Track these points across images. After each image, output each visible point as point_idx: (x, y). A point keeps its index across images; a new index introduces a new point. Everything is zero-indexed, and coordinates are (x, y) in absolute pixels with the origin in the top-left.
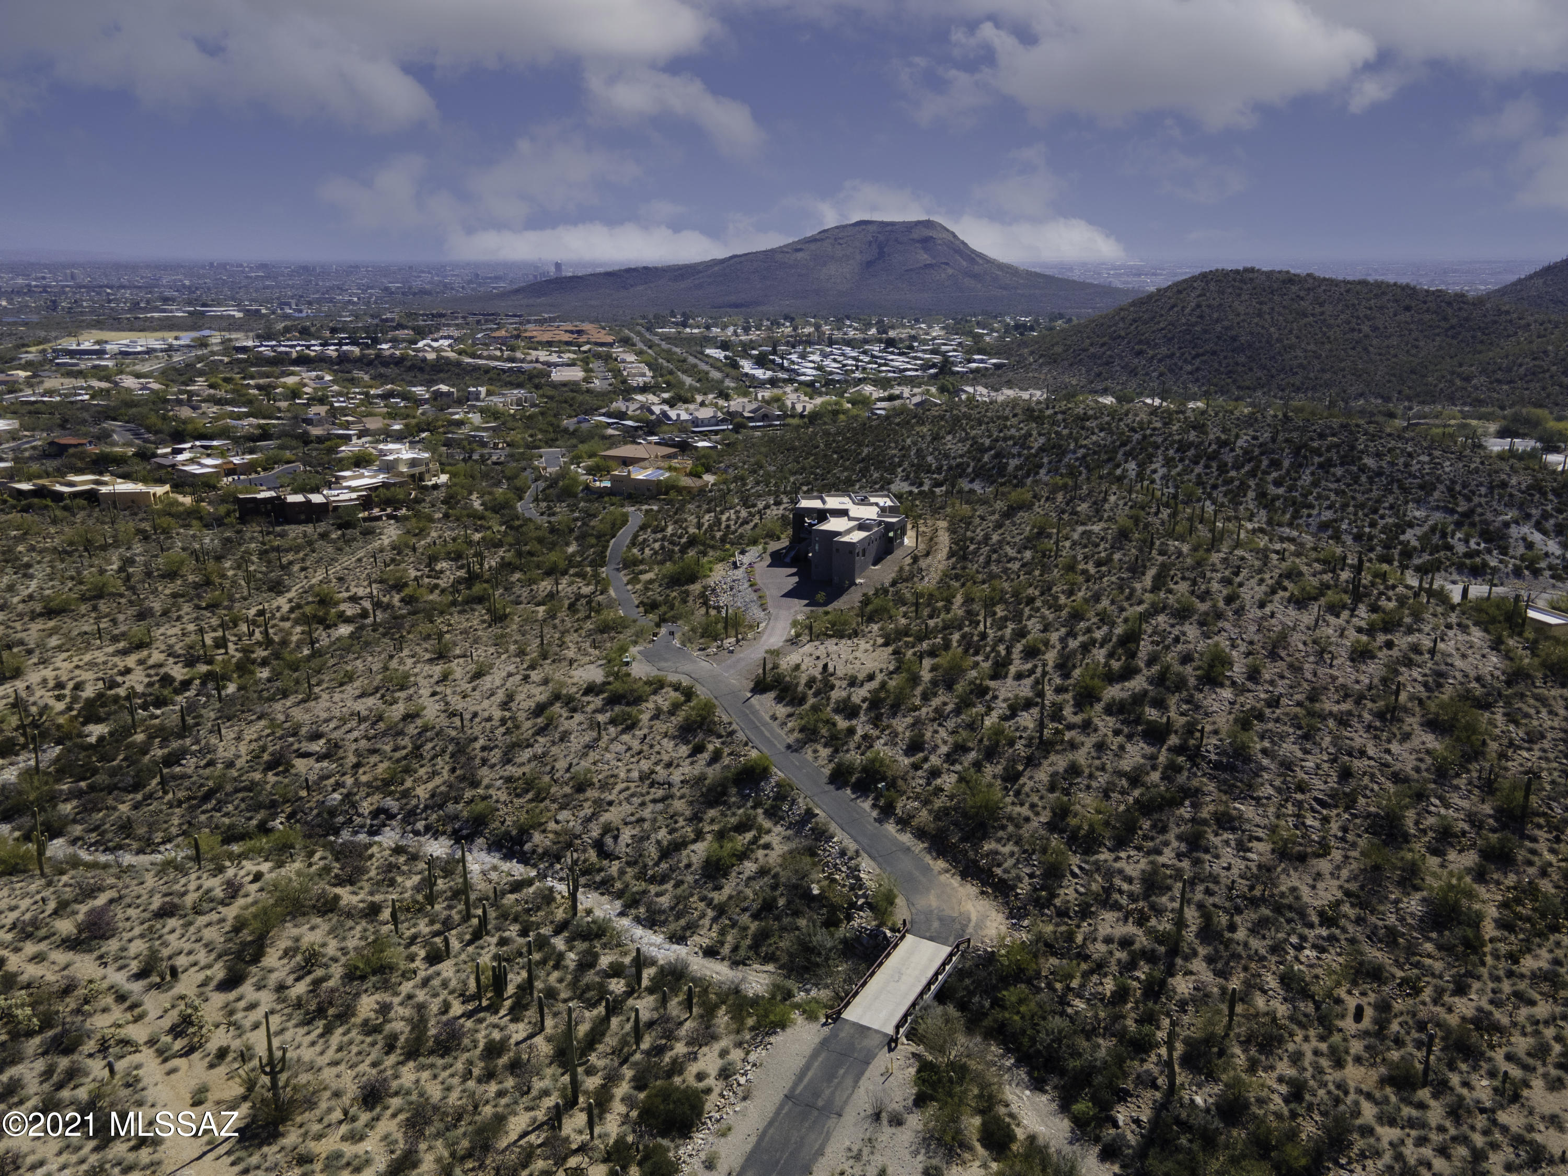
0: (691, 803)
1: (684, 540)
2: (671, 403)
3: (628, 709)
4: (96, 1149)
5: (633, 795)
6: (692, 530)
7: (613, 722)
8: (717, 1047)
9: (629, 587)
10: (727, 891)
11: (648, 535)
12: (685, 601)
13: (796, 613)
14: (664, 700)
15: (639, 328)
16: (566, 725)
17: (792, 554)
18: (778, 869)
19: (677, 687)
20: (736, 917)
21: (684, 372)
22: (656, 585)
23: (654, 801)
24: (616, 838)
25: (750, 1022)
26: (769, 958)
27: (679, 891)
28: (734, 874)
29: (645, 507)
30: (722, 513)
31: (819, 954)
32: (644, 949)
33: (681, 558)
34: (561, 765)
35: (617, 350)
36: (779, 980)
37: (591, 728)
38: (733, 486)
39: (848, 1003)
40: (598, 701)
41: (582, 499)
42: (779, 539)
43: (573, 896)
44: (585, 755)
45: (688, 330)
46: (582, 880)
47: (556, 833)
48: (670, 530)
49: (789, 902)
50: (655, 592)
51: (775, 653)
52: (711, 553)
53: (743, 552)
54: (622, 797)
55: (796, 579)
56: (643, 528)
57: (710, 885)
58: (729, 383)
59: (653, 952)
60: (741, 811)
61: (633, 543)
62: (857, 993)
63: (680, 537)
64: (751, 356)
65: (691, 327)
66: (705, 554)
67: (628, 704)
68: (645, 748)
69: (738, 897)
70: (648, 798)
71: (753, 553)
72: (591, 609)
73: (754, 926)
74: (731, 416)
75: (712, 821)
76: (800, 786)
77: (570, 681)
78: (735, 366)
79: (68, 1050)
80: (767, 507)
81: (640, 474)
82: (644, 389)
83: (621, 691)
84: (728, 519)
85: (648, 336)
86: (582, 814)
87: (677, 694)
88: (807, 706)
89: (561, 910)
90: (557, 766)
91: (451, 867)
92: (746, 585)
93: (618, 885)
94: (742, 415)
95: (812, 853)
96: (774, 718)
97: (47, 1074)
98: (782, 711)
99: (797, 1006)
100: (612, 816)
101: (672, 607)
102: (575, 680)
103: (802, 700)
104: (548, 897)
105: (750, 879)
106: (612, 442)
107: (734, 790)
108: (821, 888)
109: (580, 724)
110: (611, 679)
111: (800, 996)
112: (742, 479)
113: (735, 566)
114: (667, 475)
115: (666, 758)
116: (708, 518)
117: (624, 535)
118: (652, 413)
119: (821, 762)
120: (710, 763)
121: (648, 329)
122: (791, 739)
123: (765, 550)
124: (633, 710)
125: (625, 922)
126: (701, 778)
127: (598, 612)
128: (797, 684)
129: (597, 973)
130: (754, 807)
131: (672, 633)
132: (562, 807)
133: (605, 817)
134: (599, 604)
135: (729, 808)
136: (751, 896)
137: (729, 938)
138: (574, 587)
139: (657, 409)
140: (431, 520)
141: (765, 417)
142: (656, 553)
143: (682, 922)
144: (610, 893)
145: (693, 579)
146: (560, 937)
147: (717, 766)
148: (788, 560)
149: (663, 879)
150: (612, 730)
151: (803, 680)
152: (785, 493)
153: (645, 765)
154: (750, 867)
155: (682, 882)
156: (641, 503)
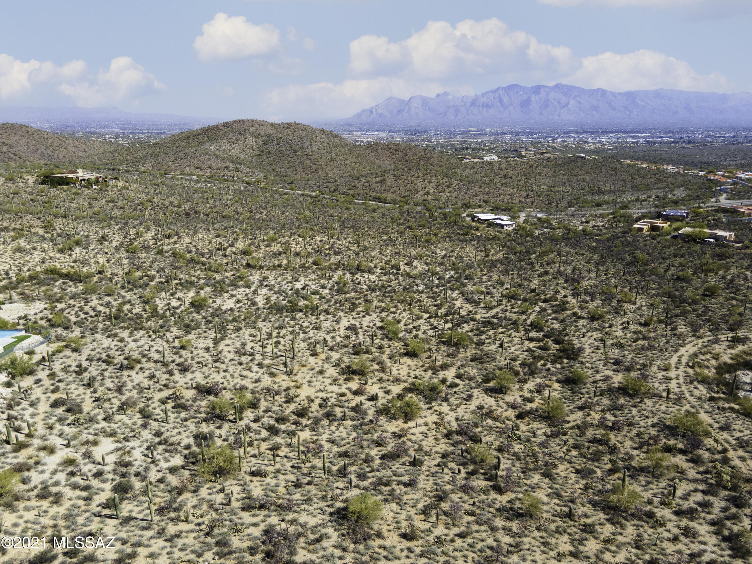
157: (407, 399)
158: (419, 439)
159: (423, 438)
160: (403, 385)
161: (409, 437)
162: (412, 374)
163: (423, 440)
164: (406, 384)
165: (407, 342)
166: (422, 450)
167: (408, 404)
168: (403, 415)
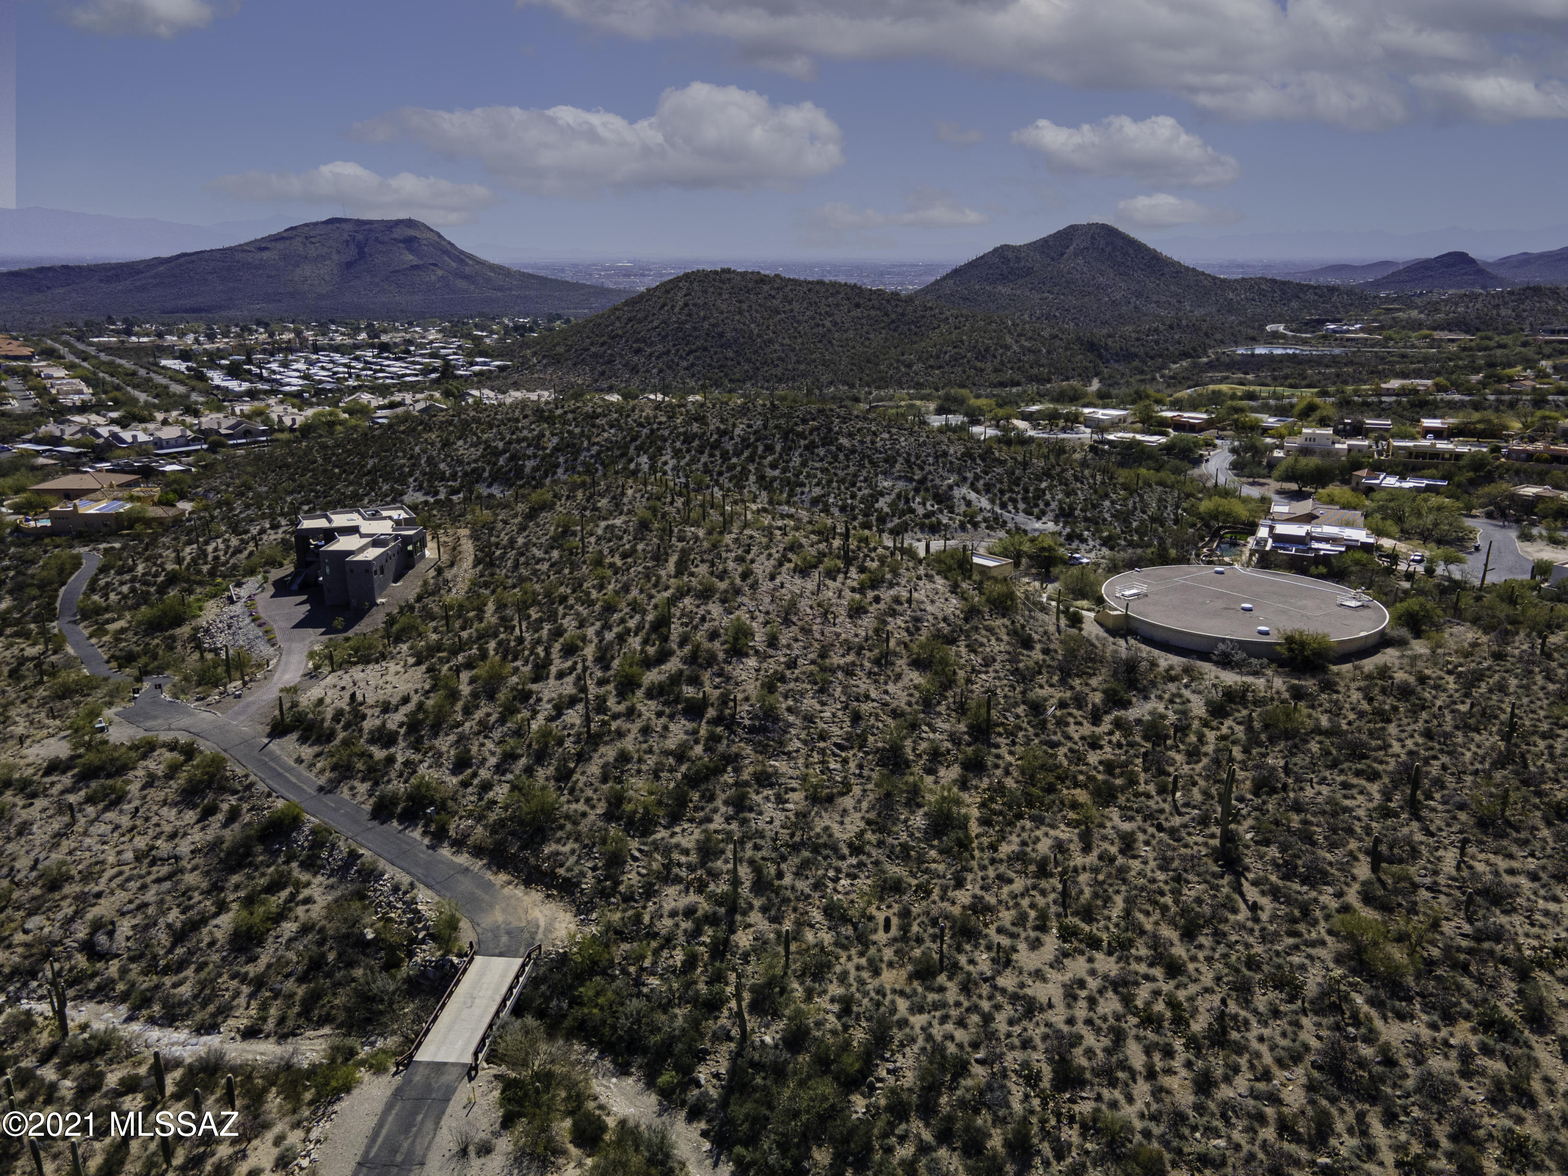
0: (207, 873)
1: (161, 579)
2: (123, 423)
3: (110, 782)
5: (128, 880)
6: (170, 567)
7: (90, 800)
8: (270, 1136)
9: (94, 641)
10: (264, 960)
11: (112, 577)
12: (171, 648)
13: (312, 643)
14: (157, 764)
15: (66, 337)
16: (24, 815)
17: (299, 581)
18: (323, 922)
19: (172, 746)
20: (278, 986)
21: (135, 387)
22: (130, 634)
23: (158, 881)
24: (111, 934)
25: (308, 1096)
26: (321, 1023)
27: (203, 975)
28: (271, 940)
29: (103, 546)
30: (207, 543)
31: (382, 1001)
32: (165, 1052)
33: (160, 599)
34: (23, 863)
35: (38, 364)
36: (337, 1041)
37: (60, 812)
38: (216, 512)
39: (420, 1043)
40: (67, 780)
41: (12, 544)
42: (281, 565)
43: (60, 1014)
44: (56, 846)
45: (134, 339)
46: (70, 993)
47: (26, 945)
48: (140, 569)
49: (340, 956)
50: (131, 643)
51: (293, 690)
52: (198, 590)
53: (239, 585)
54: (113, 884)
55: (307, 607)
56: (104, 570)
57: (243, 959)
58: (195, 397)
59: (177, 1051)
60: (272, 869)
61: (92, 588)
62: (428, 1030)
63: (156, 575)
64: (221, 367)
65: (138, 335)
66: (191, 592)
67: (109, 776)
68: (138, 822)
69: (281, 962)
70: (149, 879)
71: (251, 585)
72: (42, 673)
73: (301, 991)
74: (204, 434)
75: (237, 887)
76: (339, 828)
77: (22, 762)
78: (202, 378)
80: (263, 531)
81: (89, 508)
82: (83, 409)
83: (97, 763)
84: (216, 550)
85: (81, 346)
86: (60, 915)
87: (175, 754)
88: (337, 742)
89: (45, 1034)
90: (18, 865)
92: (248, 620)
93: (121, 987)
94: (217, 432)
95: (360, 896)
96: (299, 761)
98: (307, 752)
99: (362, 1063)
100: (103, 909)
101: (155, 657)
102: (30, 760)
103: (331, 736)
104: (26, 1023)
105: (290, 940)
106: (46, 473)
107: (259, 848)
108: (375, 931)
109: (44, 810)
110: (82, 750)
111: (364, 1052)
112: (228, 503)
113: (231, 601)
114: (128, 506)
115: (168, 829)
116: (188, 552)
117: (78, 581)
118: (98, 436)
119: (359, 798)
120: (225, 826)
121: (79, 339)
122: (322, 781)
123: (266, 580)
124: (118, 782)
125: (135, 1027)
126: (217, 843)
127: (53, 675)
128: (323, 720)
129: (105, 1096)
130: (287, 862)
131: (159, 687)
132: (31, 913)
133: (92, 913)
134: (53, 665)
135: (257, 869)
136: (295, 959)
137: (272, 1011)
138: (15, 650)
139: (104, 431)
141: (247, 433)
142: (125, 597)
143: (211, 1008)
144: (109, 999)
145: (179, 621)
146: (48, 1066)
147: (236, 826)
148: (295, 587)
149: (181, 965)
150: (90, 810)
151: (329, 714)
152: (282, 514)
153: (141, 842)
154: (289, 928)
155: (206, 964)
156: (98, 541)
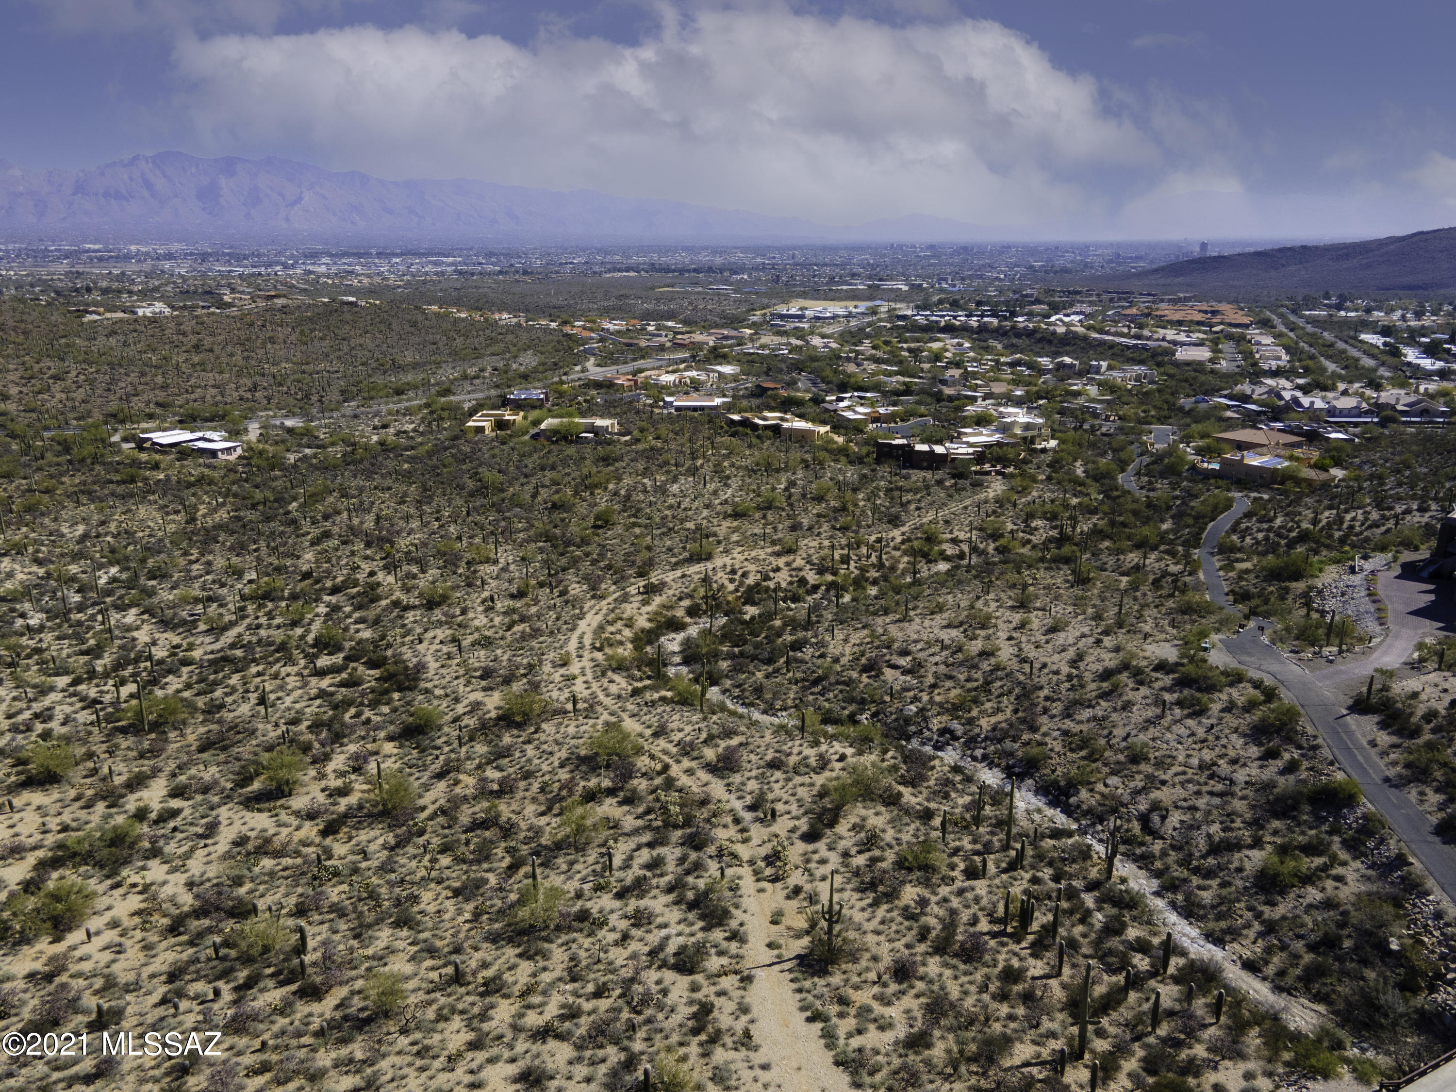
0: (1253, 807)
1: (1294, 534)
2: (1306, 390)
3: (1198, 695)
4: (703, 929)
5: (1189, 781)
6: (1305, 525)
7: (1179, 703)
8: (1243, 1067)
9: (1221, 573)
10: (1282, 909)
11: (1253, 523)
12: (1282, 598)
13: (1425, 635)
14: (1241, 694)
15: (1284, 310)
16: (1130, 695)
17: (1431, 569)
18: (1349, 907)
19: (1257, 685)
20: (1286, 940)
21: (1328, 357)
22: (1252, 576)
23: (1211, 793)
24: (1164, 818)
25: (1287, 1056)
26: (1318, 998)
27: (1224, 892)
28: (1292, 895)
29: (1255, 494)
30: (1347, 511)
31: (1386, 1016)
32: (1176, 936)
33: (1287, 553)
34: (1119, 732)
35: (1253, 333)
36: (1330, 1025)
37: (1156, 704)
38: (1366, 484)
39: (1410, 1081)
40: (1167, 680)
41: (1186, 479)
42: (1416, 549)
43: (1110, 860)
44: (1145, 729)
45: (1343, 313)
46: (1122, 848)
47: (1103, 795)
48: (1279, 521)
49: (1356, 948)
50: (1250, 584)
51: (1389, 674)
52: (1324, 553)
53: (1365, 557)
54: (1177, 779)
55: (1432, 597)
56: (1248, 515)
57: (1262, 898)
58: (1383, 372)
59: (1186, 943)
60: (1313, 832)
61: (1234, 529)
62: (1423, 1074)
63: (1290, 530)
64: (1420, 344)
65: (1347, 310)
66: (1316, 552)
67: (1199, 690)
68: (1210, 738)
69: (1295, 921)
70: (1205, 789)
71: (1378, 560)
72: (1176, 588)
73: (1308, 958)
74: (1378, 408)
75: (1275, 833)
76: (1394, 826)
77: (1141, 654)
78: (1395, 353)
79: (698, 848)
80: (1408, 511)
81: (1254, 460)
82: (1276, 373)
83: (1193, 675)
84: (1354, 519)
85: (1292, 318)
86: (1132, 785)
87: (1257, 693)
88: (1420, 741)
89: (1095, 869)
90: (1115, 732)
91: (999, 797)
92: (1363, 593)
93: (1158, 864)
94: (1393, 408)
95: (1397, 903)
96: (1373, 744)
97: (682, 860)
98: (1384, 738)
99: (1347, 1061)
100: (1163, 795)
101: (1266, 602)
102: (1147, 654)
103: (1415, 733)
104: (1085, 853)
105: (1310, 906)
106: (1230, 426)
107: (1307, 808)
108: (1401, 945)
109: (1145, 698)
110: (1185, 661)
111: (1353, 1052)
112: (1381, 478)
113: (1352, 571)
114: (1286, 464)
115: (1232, 753)
116: (1327, 515)
117: (1225, 520)
118: (1281, 398)
119: (1426, 807)
120: (1282, 773)
121: (1294, 312)
122: (1391, 772)
123: (1395, 559)
124: (1204, 698)
125: (1160, 903)
126: (1267, 786)
127: (1183, 592)
128: (1412, 714)
129: (1123, 942)
130: (1330, 833)
131: (1262, 629)
132: (1113, 773)
133: (1156, 795)
134: (1185, 584)
135: (1299, 825)
136: (1310, 925)
137: (1275, 959)
138: (1162, 564)
139: (1287, 395)
140: (1035, 481)
141: (1424, 412)
142: (1258, 543)
143: (1223, 924)
144: (1148, 870)
145: (1297, 576)
146: (1091, 895)
147: (1291, 778)
148: (1425, 574)
149: (1209, 874)
150: (1177, 711)
151: (1421, 710)
152: (1436, 499)
153: (1208, 755)
154: (1313, 894)
155: (1230, 884)
156: (1251, 490)
157: (51, 885)
158: (102, 964)
159: (113, 956)
160: (31, 859)
161: (74, 968)
162: (53, 824)
163: (114, 961)
164: (40, 854)
165: (24, 754)
166: (115, 985)
167: (56, 897)
168: (49, 924)
